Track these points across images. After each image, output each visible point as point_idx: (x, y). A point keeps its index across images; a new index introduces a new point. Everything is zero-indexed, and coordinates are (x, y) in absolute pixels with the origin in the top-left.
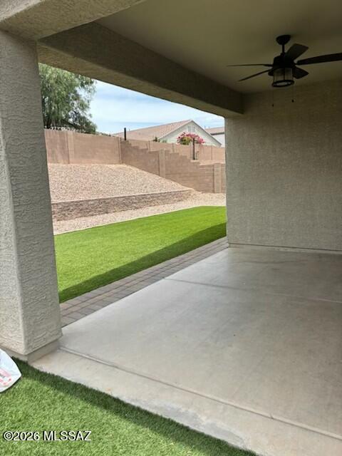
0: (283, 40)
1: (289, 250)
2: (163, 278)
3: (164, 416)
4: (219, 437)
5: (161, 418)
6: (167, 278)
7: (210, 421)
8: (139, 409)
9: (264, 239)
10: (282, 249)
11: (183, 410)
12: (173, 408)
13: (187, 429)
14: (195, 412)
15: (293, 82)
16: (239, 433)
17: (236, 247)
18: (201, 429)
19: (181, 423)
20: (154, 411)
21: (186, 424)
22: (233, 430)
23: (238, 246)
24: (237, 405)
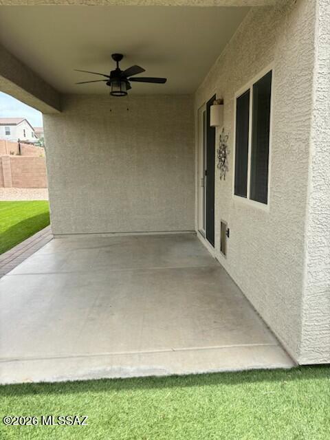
0: (118, 57)
1: (109, 235)
2: (4, 274)
3: (95, 378)
4: (147, 375)
5: (95, 381)
6: (9, 273)
7: (134, 368)
8: (69, 382)
9: (87, 227)
10: (104, 235)
11: (109, 368)
12: (99, 371)
13: (120, 379)
14: (119, 366)
15: (126, 93)
16: (159, 367)
17: (60, 238)
18: (132, 376)
19: (113, 377)
20: (85, 378)
21: (118, 376)
22: (154, 367)
23: (62, 236)
24: (146, 351)
